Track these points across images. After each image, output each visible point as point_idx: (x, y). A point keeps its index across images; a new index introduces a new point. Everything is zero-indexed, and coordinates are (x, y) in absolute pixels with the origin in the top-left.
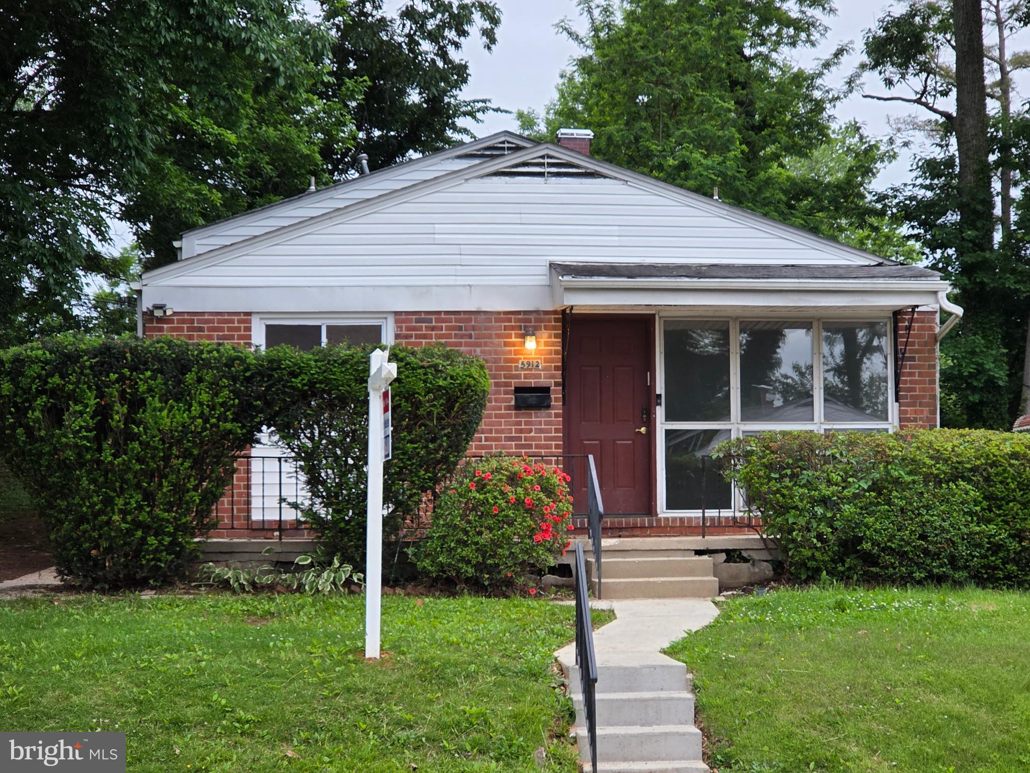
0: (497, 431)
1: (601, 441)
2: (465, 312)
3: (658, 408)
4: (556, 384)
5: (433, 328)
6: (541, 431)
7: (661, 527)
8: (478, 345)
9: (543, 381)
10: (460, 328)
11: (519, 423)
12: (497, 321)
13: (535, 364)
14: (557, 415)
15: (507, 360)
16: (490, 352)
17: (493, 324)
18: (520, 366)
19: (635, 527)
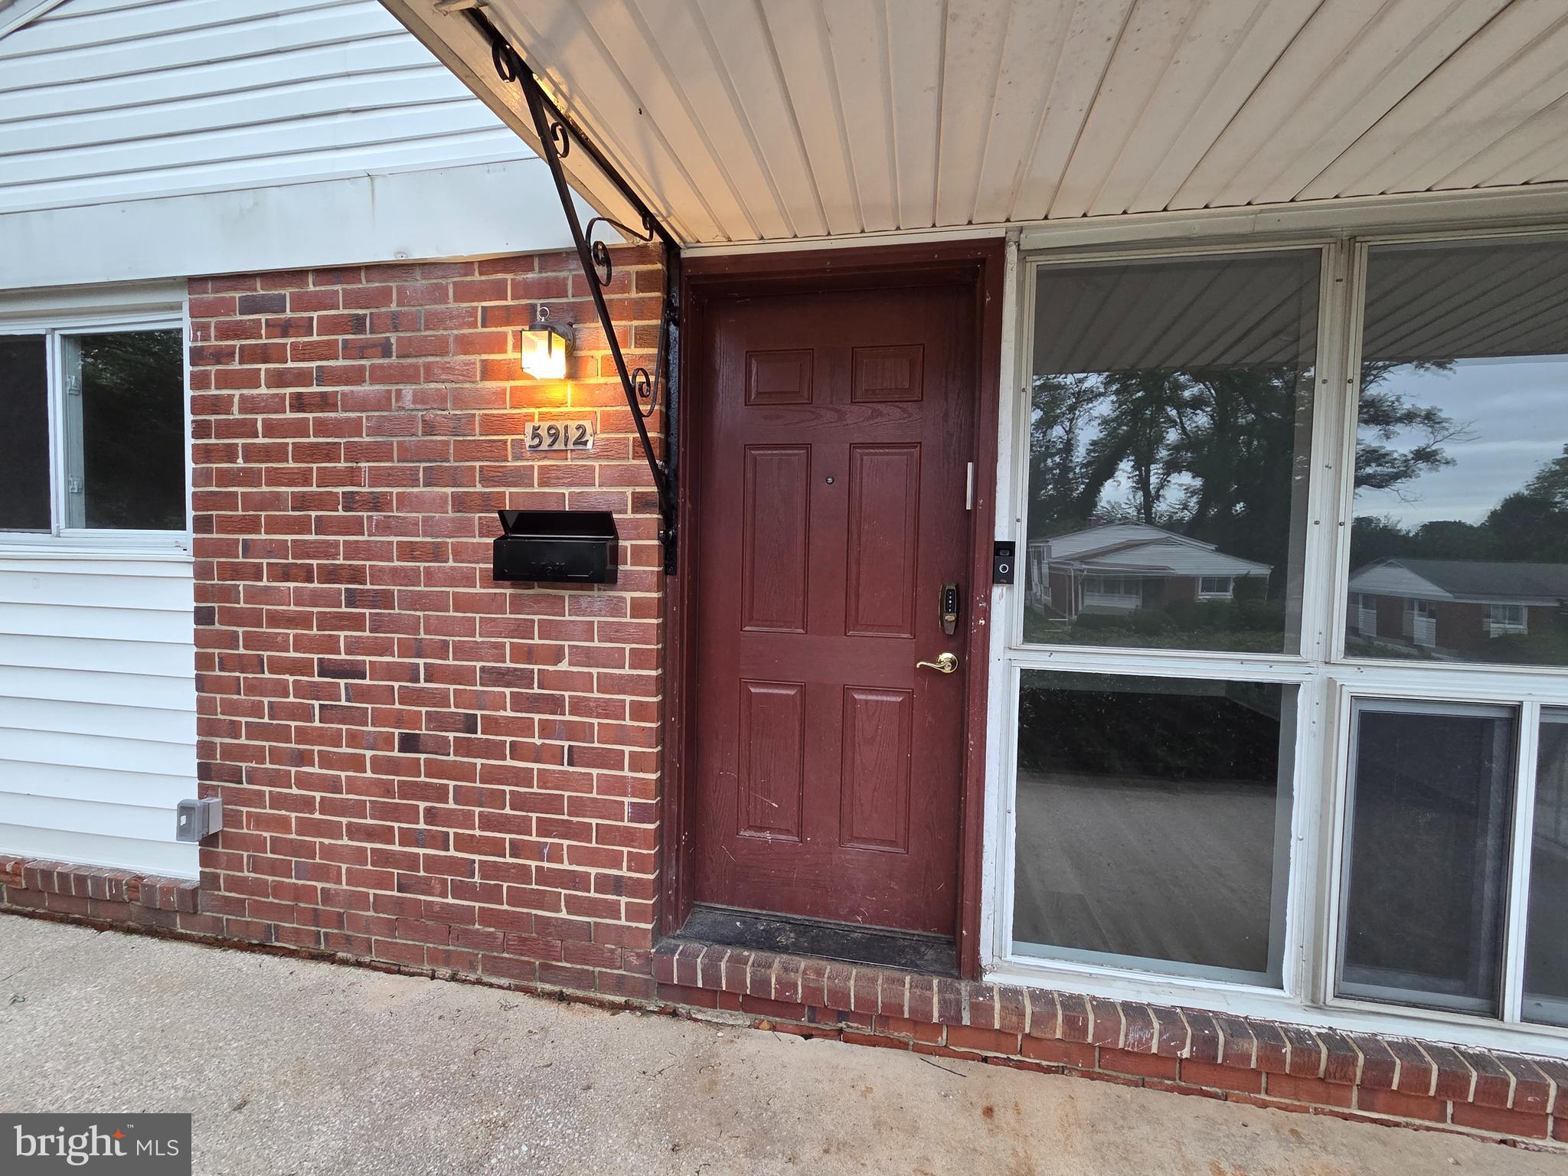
0: (461, 652)
1: (803, 689)
2: (372, 268)
3: (998, 591)
4: (641, 503)
5: (285, 328)
6: (588, 657)
7: (990, 1030)
8: (408, 376)
9: (596, 495)
10: (358, 325)
11: (524, 629)
12: (465, 293)
13: (574, 434)
14: (638, 609)
15: (492, 425)
16: (441, 399)
17: (452, 305)
18: (528, 441)
19: (891, 1015)
